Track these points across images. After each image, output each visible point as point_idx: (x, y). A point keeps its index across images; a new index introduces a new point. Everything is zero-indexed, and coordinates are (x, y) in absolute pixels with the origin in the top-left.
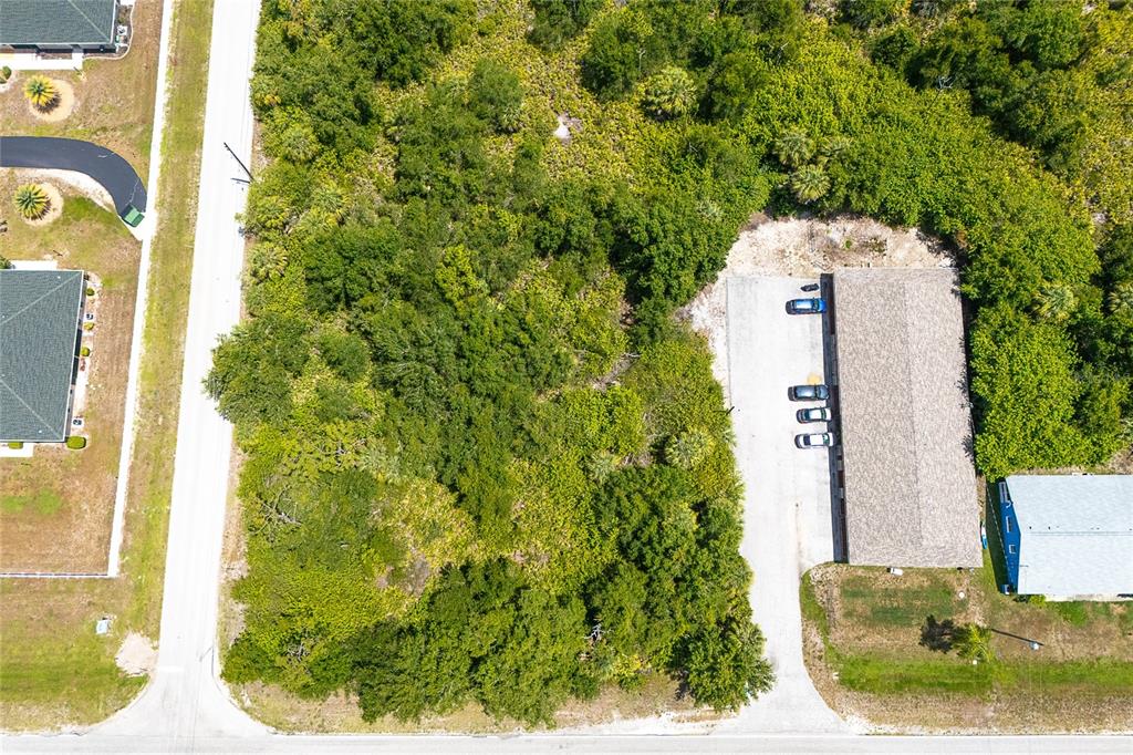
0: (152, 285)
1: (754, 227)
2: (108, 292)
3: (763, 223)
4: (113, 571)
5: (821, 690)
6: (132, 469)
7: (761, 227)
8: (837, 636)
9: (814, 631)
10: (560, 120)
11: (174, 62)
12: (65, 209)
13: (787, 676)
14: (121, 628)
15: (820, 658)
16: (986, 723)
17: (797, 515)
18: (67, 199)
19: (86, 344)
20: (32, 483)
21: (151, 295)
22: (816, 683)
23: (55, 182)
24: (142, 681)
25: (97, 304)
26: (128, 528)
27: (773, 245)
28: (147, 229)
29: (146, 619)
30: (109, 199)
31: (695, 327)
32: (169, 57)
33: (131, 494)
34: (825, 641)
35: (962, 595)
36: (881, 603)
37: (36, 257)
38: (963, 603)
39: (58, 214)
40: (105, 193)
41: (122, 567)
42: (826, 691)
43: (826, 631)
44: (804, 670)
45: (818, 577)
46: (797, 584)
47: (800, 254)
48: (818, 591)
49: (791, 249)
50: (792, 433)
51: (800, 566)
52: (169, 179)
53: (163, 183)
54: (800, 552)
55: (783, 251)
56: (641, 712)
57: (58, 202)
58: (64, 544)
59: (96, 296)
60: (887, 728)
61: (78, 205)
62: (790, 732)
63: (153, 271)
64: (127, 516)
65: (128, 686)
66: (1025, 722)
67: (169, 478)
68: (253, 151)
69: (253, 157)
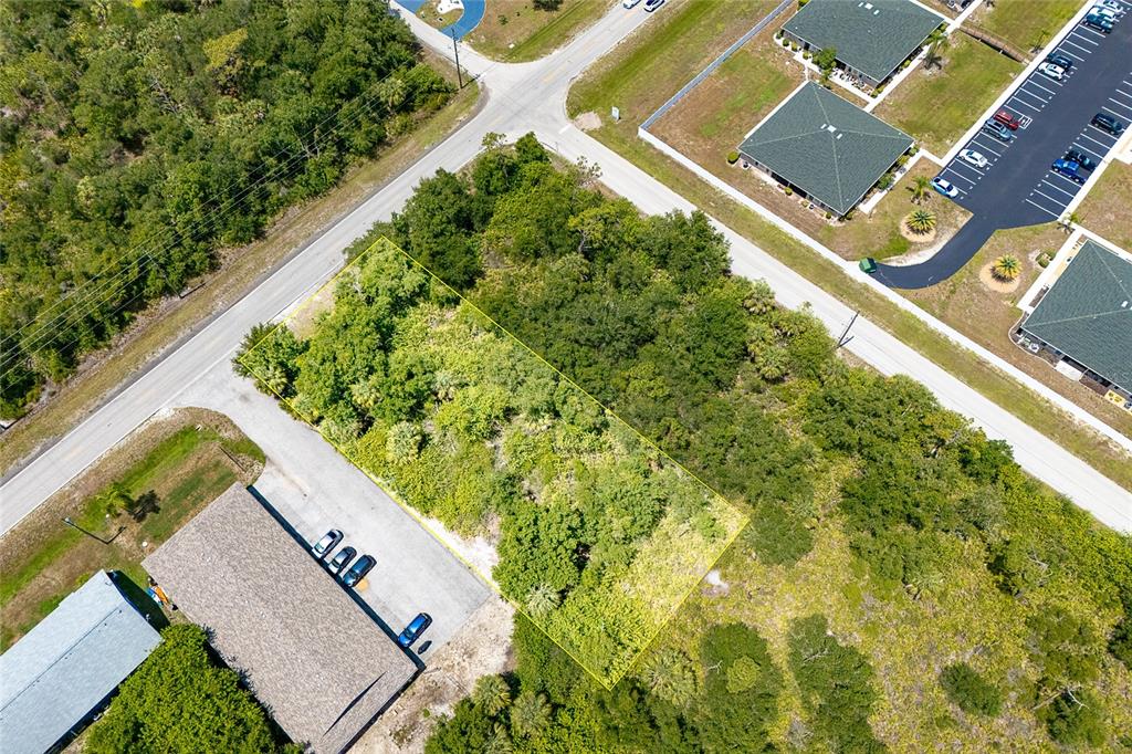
0: (809, 249)
1: (509, 653)
2: (821, 225)
3: (505, 664)
4: (642, 133)
5: (202, 411)
6: (694, 174)
7: (504, 659)
8: (215, 447)
9: (233, 437)
10: (725, 586)
11: (982, 363)
12: (905, 239)
13: (231, 400)
14: (608, 122)
15: (217, 427)
16: (76, 487)
17: (300, 489)
18: (911, 243)
19: (794, 196)
20: (728, 129)
21: (801, 245)
22: (209, 411)
23: (930, 245)
24: (572, 116)
25: (818, 216)
26: (661, 153)
27: (482, 652)
28: (854, 271)
29: (602, 135)
30: (894, 264)
31: (480, 539)
32: (988, 363)
33: (679, 165)
34: (221, 439)
35: (145, 544)
36: (201, 489)
37: (879, 205)
38: (141, 540)
39: (904, 234)
40: (899, 265)
41: (641, 140)
42: (197, 413)
43: (225, 444)
44: (222, 412)
45: (255, 467)
46: (266, 452)
47: (457, 667)
48: (248, 460)
49: (466, 664)
50: (348, 536)
51: (272, 463)
52: (882, 303)
53: (882, 298)
54: (280, 471)
55: (470, 657)
56: (306, 311)
57: (913, 237)
58: (678, 124)
59: (824, 218)
60: (143, 428)
61: (903, 247)
62: (206, 374)
63: (818, 255)
64: (668, 157)
65: (574, 110)
66: (48, 510)
67: (672, 188)
68: (866, 363)
69: (862, 360)
